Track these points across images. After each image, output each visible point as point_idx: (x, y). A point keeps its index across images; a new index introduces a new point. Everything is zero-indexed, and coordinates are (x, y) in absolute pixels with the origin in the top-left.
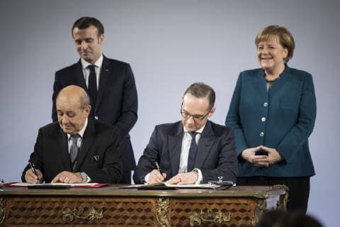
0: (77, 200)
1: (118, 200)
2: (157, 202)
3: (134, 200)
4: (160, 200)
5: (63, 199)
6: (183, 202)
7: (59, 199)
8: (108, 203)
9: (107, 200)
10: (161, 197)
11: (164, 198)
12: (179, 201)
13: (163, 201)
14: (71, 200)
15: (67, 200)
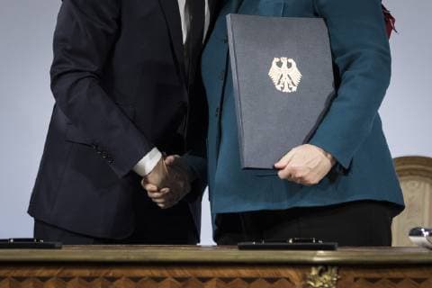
0: (103, 272)
1: (207, 273)
2: (305, 278)
3: (245, 272)
4: (314, 272)
5: (67, 272)
6: (374, 275)
7: (55, 272)
8: (180, 280)
9: (179, 273)
10: (316, 264)
11: (325, 267)
12: (360, 274)
13: (321, 273)
14: (87, 272)
15: (76, 272)
